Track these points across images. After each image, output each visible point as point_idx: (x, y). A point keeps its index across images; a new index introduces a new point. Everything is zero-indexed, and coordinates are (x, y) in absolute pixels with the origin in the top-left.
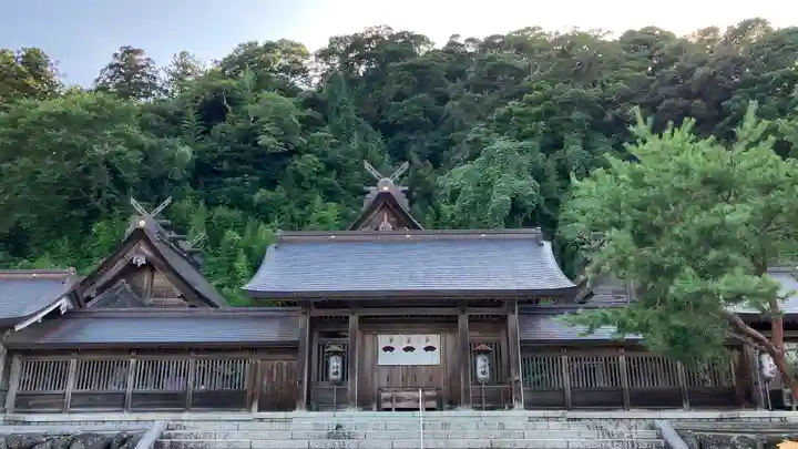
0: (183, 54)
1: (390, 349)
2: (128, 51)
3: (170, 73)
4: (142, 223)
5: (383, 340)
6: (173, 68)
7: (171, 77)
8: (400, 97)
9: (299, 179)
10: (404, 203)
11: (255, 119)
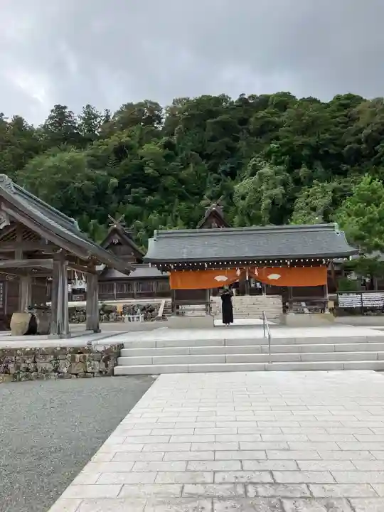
0: (88, 106)
2: (58, 107)
3: (81, 118)
4: (115, 226)
6: (84, 115)
7: (82, 121)
8: (213, 139)
9: (166, 189)
10: (222, 214)
11: (142, 158)
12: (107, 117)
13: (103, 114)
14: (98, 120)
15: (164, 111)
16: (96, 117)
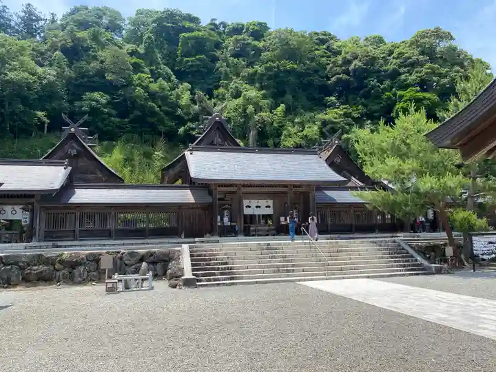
0: (29, 5)
1: (249, 207)
3: (19, 17)
4: (73, 130)
5: (246, 202)
6: (22, 14)
7: (20, 20)
11: (102, 62)
12: (53, 21)
13: (49, 17)
14: (41, 23)
15: (127, 22)
16: (39, 19)
